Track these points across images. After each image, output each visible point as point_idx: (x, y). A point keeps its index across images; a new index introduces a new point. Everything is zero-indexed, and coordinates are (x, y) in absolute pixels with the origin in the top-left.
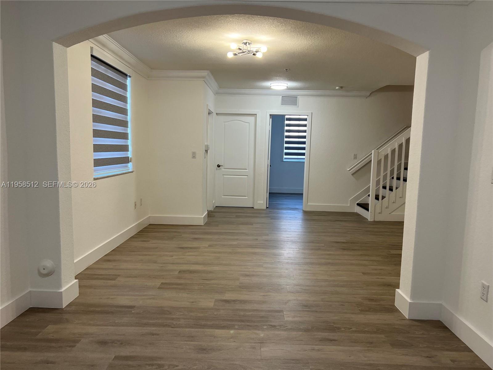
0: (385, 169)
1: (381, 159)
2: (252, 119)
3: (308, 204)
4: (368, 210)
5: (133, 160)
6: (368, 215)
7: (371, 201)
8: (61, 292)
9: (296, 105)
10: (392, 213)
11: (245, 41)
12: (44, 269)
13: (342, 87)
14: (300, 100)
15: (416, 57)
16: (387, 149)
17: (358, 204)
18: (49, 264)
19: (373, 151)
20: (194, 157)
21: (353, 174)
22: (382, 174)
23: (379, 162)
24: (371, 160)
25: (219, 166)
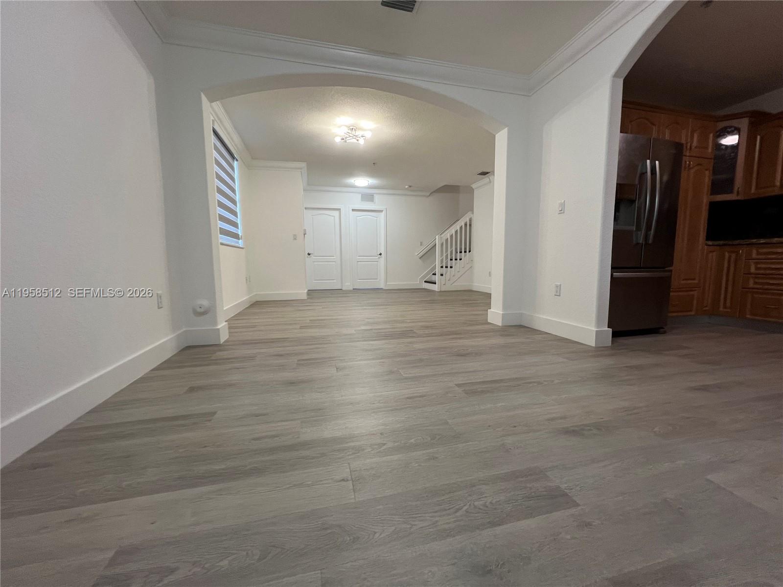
0: (447, 251)
1: (443, 243)
2: (336, 213)
3: (388, 283)
4: (435, 283)
5: (243, 238)
6: (435, 287)
7: (437, 278)
8: (218, 329)
9: (373, 201)
10: (453, 284)
11: (351, 127)
12: (200, 307)
13: (410, 186)
14: (376, 197)
15: (495, 136)
16: (447, 234)
17: (425, 282)
18: (205, 303)
19: (437, 237)
20: (295, 239)
21: (420, 258)
22: (445, 255)
23: (442, 245)
24: (436, 244)
25: (309, 254)
